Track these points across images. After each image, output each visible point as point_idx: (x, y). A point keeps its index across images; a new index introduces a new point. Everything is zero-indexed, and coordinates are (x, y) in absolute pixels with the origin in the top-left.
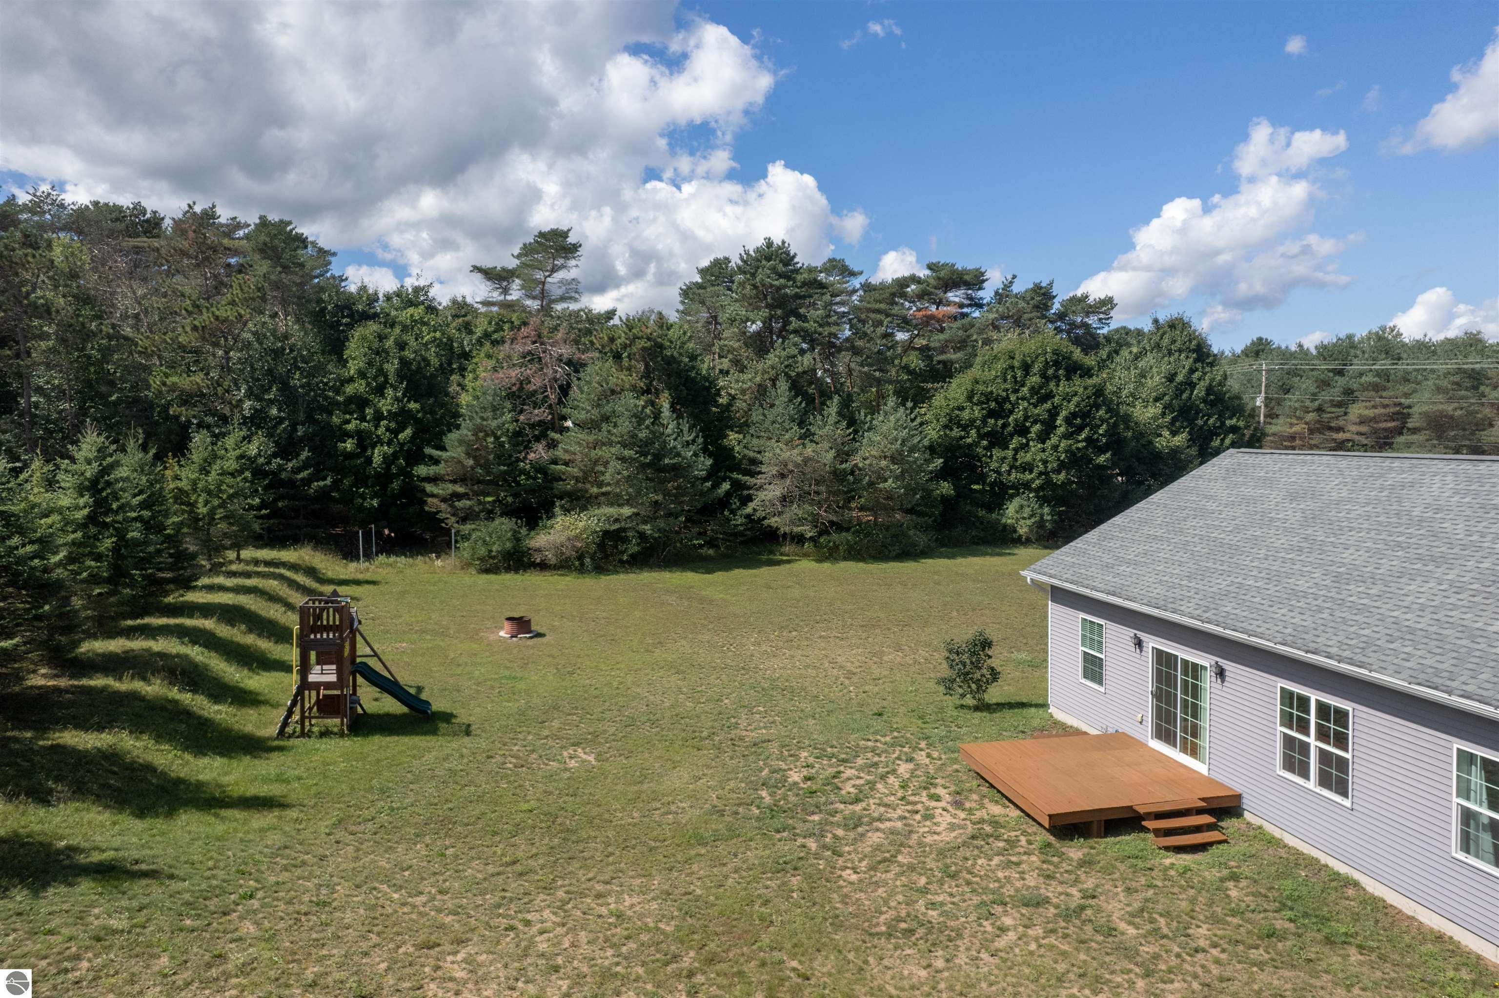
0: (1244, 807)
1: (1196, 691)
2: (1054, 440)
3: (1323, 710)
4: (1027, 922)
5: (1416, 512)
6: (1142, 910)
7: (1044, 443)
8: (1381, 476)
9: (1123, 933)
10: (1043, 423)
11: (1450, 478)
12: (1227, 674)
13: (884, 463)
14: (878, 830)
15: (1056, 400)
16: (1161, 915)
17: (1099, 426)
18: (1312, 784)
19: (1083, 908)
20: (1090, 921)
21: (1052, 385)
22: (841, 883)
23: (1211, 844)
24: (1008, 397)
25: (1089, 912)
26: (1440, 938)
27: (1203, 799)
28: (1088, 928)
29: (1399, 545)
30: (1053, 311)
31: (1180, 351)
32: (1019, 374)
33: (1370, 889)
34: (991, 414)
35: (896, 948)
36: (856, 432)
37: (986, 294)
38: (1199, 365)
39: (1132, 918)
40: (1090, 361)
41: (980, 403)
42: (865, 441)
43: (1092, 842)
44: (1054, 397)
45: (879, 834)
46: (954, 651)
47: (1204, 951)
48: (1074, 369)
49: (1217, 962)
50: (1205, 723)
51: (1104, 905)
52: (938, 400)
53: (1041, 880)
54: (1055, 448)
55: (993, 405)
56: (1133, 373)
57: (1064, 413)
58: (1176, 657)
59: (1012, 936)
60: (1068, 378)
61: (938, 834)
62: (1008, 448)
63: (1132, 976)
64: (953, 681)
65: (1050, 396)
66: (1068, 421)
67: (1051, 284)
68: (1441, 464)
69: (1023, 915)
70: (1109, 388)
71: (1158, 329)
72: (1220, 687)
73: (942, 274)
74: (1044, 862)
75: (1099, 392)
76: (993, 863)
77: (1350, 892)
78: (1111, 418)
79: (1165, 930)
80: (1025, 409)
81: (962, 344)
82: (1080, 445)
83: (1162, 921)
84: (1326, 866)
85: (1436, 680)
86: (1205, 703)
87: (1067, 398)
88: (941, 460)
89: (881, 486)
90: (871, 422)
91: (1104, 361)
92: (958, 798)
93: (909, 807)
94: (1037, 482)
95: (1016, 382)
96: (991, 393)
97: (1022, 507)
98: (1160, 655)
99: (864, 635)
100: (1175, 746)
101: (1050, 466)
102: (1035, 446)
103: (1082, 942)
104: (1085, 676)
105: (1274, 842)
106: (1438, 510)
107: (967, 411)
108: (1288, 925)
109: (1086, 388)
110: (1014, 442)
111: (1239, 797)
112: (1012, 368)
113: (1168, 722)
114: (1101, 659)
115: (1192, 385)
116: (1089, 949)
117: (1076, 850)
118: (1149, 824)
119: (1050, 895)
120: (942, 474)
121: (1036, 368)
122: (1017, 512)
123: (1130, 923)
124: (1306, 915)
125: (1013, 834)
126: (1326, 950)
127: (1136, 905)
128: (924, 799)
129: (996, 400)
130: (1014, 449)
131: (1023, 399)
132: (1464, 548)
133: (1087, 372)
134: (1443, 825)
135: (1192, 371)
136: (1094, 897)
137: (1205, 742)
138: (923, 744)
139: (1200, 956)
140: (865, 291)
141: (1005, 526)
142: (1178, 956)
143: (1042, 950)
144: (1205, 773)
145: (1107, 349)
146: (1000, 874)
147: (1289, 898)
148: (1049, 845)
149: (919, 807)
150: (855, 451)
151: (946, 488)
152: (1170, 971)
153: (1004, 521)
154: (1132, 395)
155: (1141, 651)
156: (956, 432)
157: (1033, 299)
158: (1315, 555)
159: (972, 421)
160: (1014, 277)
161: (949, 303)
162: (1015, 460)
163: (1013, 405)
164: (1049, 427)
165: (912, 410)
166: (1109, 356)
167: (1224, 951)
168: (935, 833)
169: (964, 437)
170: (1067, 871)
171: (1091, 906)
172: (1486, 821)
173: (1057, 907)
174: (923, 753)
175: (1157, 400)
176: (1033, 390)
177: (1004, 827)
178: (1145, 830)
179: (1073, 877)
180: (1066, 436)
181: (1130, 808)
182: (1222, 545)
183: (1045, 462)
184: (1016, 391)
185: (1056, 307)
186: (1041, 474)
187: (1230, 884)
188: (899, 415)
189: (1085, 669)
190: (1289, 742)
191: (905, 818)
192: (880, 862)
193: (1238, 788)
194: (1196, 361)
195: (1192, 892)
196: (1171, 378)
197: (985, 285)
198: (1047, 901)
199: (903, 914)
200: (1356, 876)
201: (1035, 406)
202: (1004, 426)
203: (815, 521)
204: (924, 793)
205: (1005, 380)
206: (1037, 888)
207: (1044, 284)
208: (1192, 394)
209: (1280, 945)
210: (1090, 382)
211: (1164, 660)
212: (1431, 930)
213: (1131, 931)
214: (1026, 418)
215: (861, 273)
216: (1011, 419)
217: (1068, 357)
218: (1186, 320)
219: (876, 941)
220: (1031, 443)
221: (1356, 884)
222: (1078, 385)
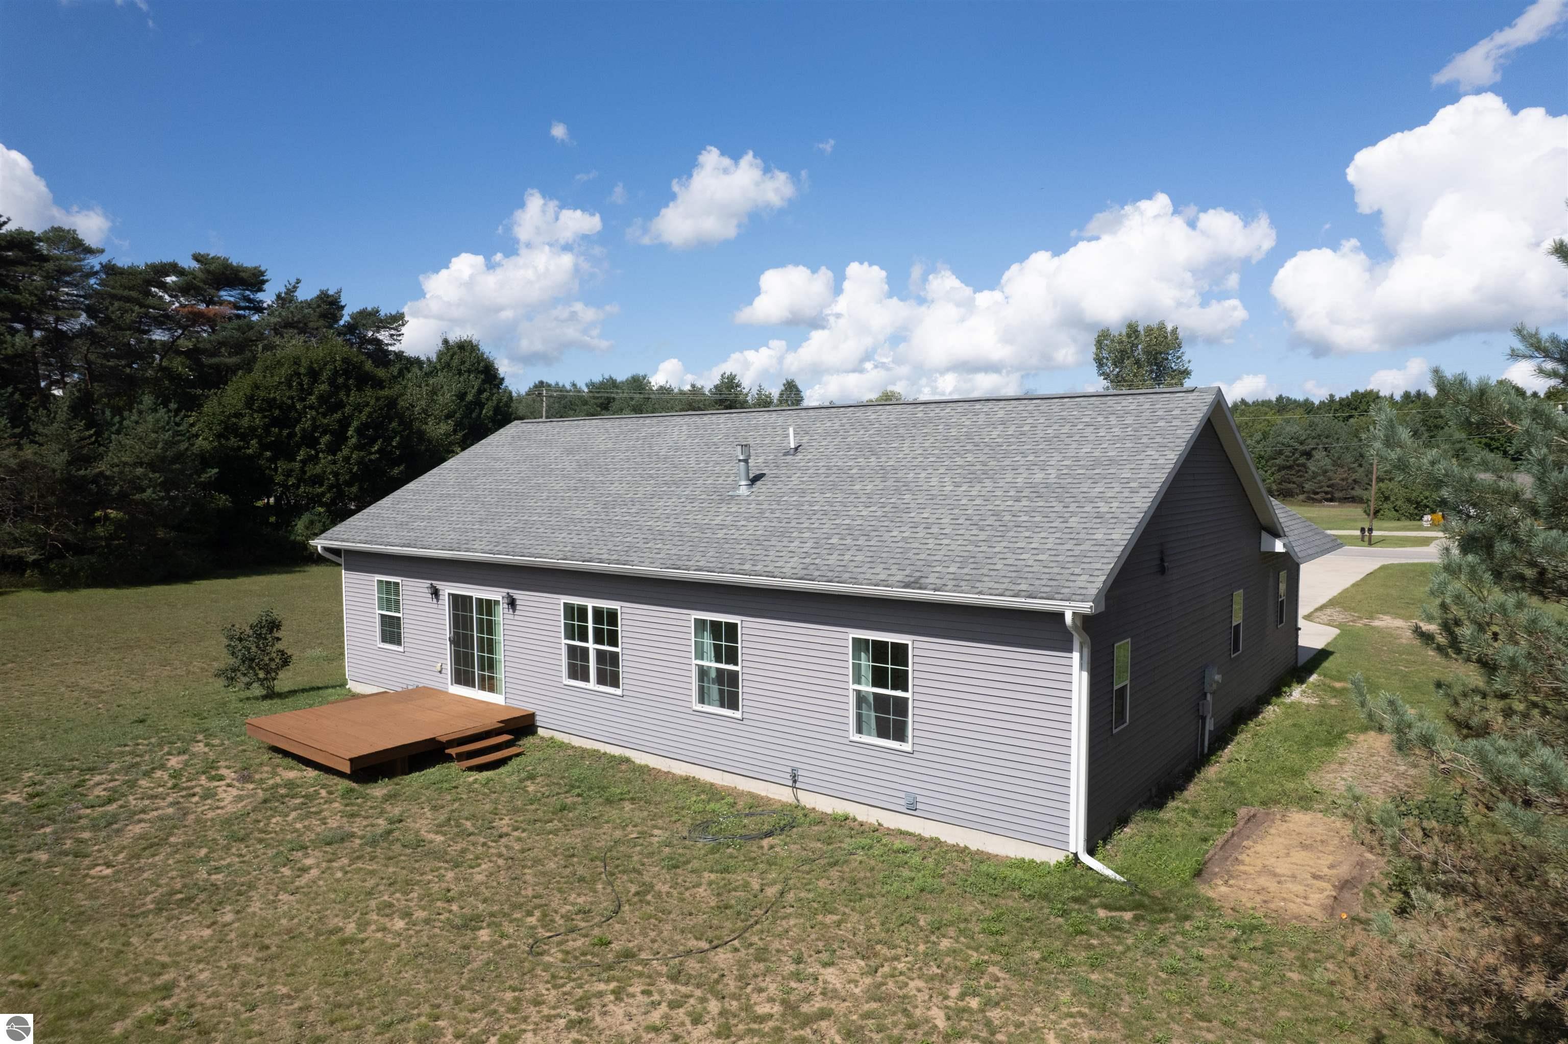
0: (538, 724)
1: (489, 627)
2: (345, 451)
3: (598, 612)
4: (330, 856)
5: (663, 453)
6: (449, 820)
7: (335, 455)
8: (637, 430)
9: (431, 842)
10: (332, 433)
11: (685, 427)
12: (518, 602)
13: (139, 471)
14: (140, 821)
15: (347, 410)
16: (467, 819)
17: (392, 439)
18: (592, 684)
19: (390, 832)
20: (398, 840)
21: (342, 395)
22: (89, 880)
23: (510, 758)
24: (293, 406)
25: (396, 834)
26: (686, 779)
27: (501, 722)
28: (397, 847)
29: (651, 476)
30: (342, 323)
31: (469, 371)
32: (306, 380)
33: (638, 761)
34: (275, 422)
35: (169, 920)
36: (98, 434)
37: (267, 297)
38: (487, 386)
39: (439, 829)
40: (381, 373)
41: (260, 410)
42: (112, 446)
43: (396, 780)
44: (344, 406)
45: (143, 825)
46: (236, 639)
47: (507, 835)
48: (364, 380)
49: (519, 839)
50: (500, 655)
51: (412, 825)
52: (210, 406)
53: (345, 820)
54: (347, 459)
55: (277, 412)
56: (424, 389)
57: (355, 424)
58: (471, 597)
59: (314, 872)
60: (359, 389)
61: (222, 808)
62: (295, 460)
63: (442, 871)
64: (234, 670)
65: (340, 405)
66: (359, 431)
67: (339, 292)
68: (678, 419)
69: (325, 852)
70: (402, 403)
71: (448, 349)
72: (511, 617)
73: (212, 267)
74: (347, 805)
75: (392, 403)
76: (290, 818)
77: (624, 767)
78: (404, 430)
79: (471, 829)
80: (314, 419)
81: (239, 347)
82: (373, 457)
83: (468, 824)
84: (605, 754)
85: (679, 563)
86: (500, 636)
87: (358, 408)
88: (216, 470)
89: (137, 497)
90: (121, 423)
91: (395, 377)
92: (245, 773)
93: (184, 793)
94: (328, 495)
95: (302, 390)
96: (274, 399)
97: (312, 522)
98: (455, 598)
99: (117, 657)
100: (474, 686)
101: (341, 479)
102: (325, 459)
103: (390, 858)
104: (384, 640)
105: (562, 746)
106: (677, 450)
107: (247, 419)
108: (576, 799)
109: (378, 399)
110: (302, 455)
111: (532, 716)
112: (298, 374)
113: (466, 665)
114: (399, 618)
115: (482, 406)
116: (397, 863)
117: (379, 790)
118: (453, 751)
119: (355, 830)
120: (218, 485)
121: (325, 375)
122: (307, 528)
123: (437, 833)
124: (591, 789)
125: (312, 790)
126: (608, 808)
127: (442, 818)
128: (203, 782)
129: (280, 407)
130: (301, 461)
131: (311, 407)
132: (695, 472)
133: (379, 384)
134: (685, 685)
135: (480, 391)
136: (401, 821)
137: (501, 674)
138: (200, 737)
139: (503, 840)
140: (107, 274)
141: (294, 543)
142: (484, 844)
143: (349, 875)
144: (503, 703)
145: (398, 366)
146: (298, 826)
147: (576, 780)
148: (352, 790)
149: (197, 790)
150: (101, 457)
151: (223, 500)
152: (477, 858)
153: (292, 538)
154: (425, 411)
155: (438, 600)
156: (233, 442)
157: (319, 306)
158: (588, 491)
159: (253, 429)
160: (298, 281)
161: (221, 303)
162: (304, 472)
163: (300, 414)
164: (340, 438)
165: (177, 412)
166: (401, 373)
167: (524, 831)
168: (218, 808)
169: (244, 448)
170: (371, 808)
171: (397, 828)
172: (713, 674)
173: (362, 838)
174: (201, 744)
175: (448, 417)
176: (322, 399)
177: (302, 786)
178: (449, 758)
179: (379, 810)
180: (358, 447)
181: (433, 740)
182: (510, 494)
183: (336, 474)
184: (303, 400)
185: (345, 319)
186: (331, 487)
187: (528, 783)
188: (158, 415)
189: (383, 632)
190: (572, 650)
191: (178, 803)
192: (145, 849)
193: (529, 708)
194: (484, 382)
195: (494, 796)
196: (462, 396)
197: (266, 286)
198: (353, 835)
199: (178, 886)
200: (628, 753)
201: (324, 415)
202: (291, 435)
203: (40, 541)
204: (203, 777)
205: (290, 387)
206: (340, 827)
207: (331, 292)
208: (481, 413)
209: (571, 815)
210: (382, 393)
211: (460, 603)
212: (681, 777)
213: (439, 838)
214: (315, 428)
215: (102, 251)
216: (297, 429)
217: (359, 367)
218: (474, 342)
219: (141, 920)
220: (321, 455)
221: (628, 760)
222: (369, 394)
